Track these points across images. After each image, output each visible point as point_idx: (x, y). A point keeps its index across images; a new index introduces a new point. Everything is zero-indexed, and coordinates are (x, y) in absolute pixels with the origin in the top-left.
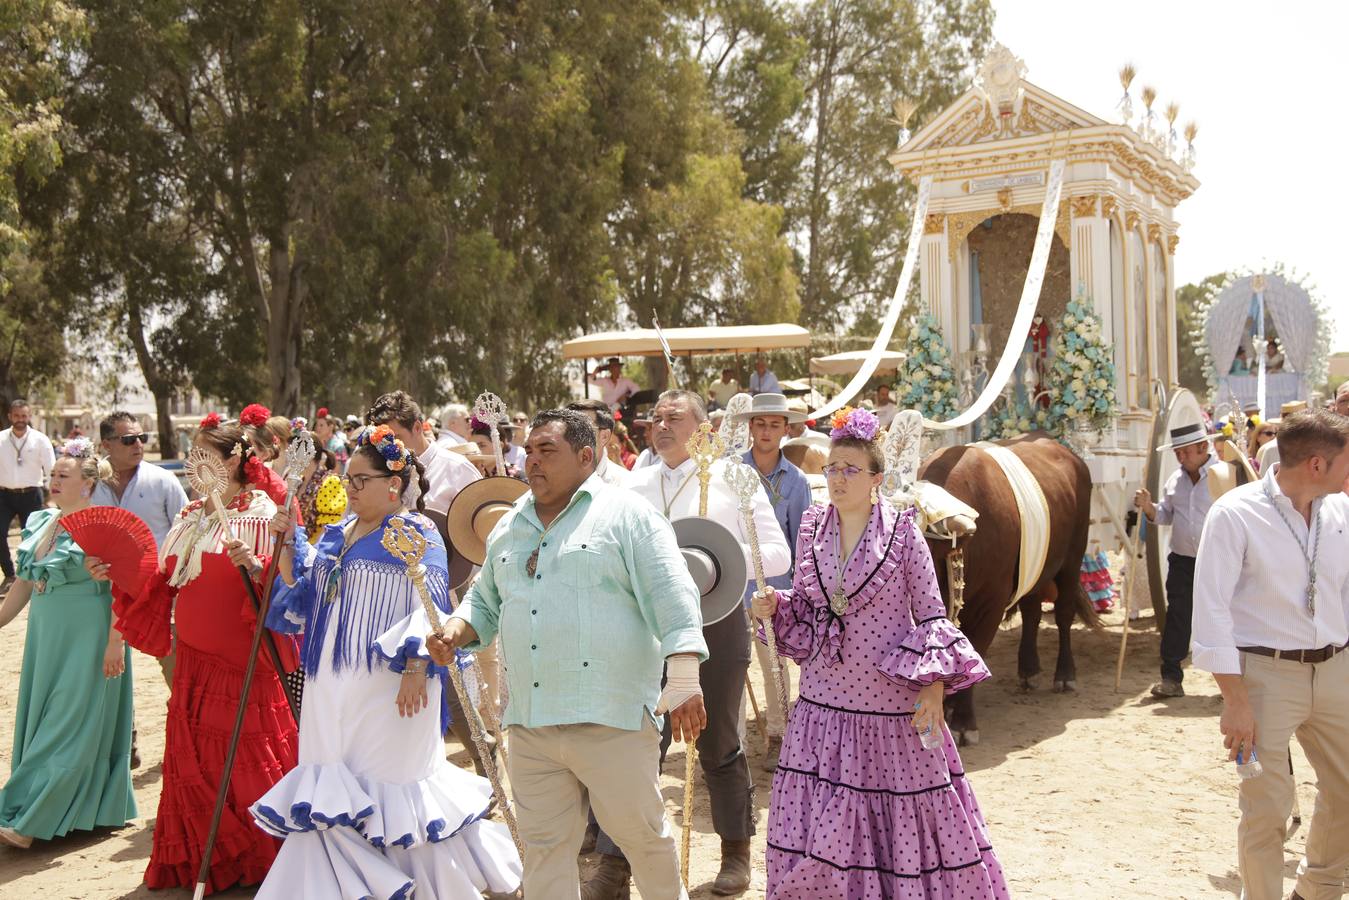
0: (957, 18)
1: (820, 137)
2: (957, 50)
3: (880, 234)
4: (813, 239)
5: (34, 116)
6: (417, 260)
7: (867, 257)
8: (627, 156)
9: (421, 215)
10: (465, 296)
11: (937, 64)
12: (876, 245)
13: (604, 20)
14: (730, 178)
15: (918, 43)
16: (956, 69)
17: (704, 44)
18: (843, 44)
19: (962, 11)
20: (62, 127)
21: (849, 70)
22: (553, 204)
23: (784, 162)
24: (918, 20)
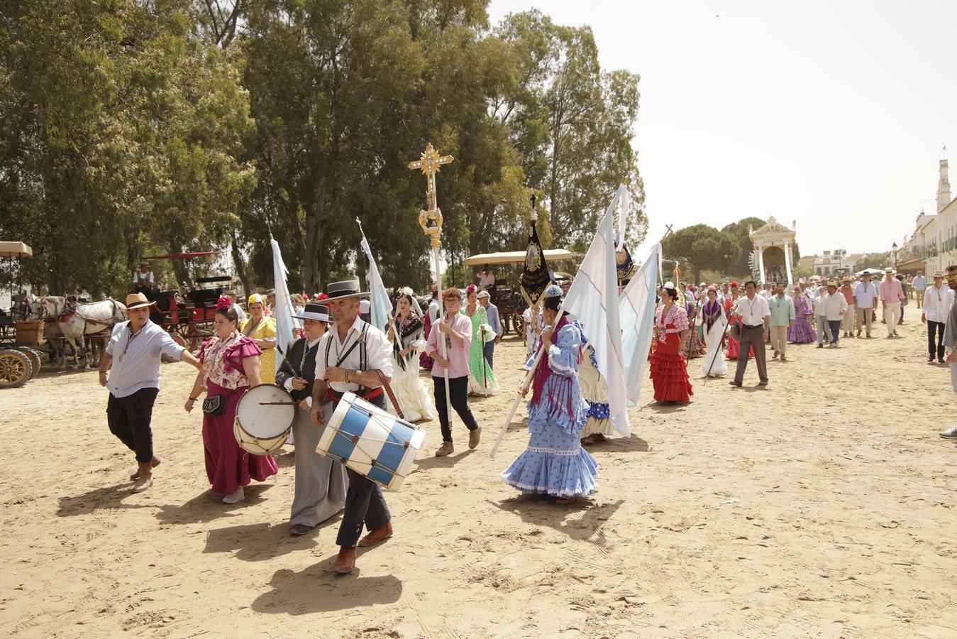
0: (621, 97)
1: (555, 153)
2: (622, 113)
3: (586, 201)
4: (552, 204)
5: (246, 168)
6: (383, 220)
7: (581, 212)
8: (476, 170)
9: (385, 200)
10: (406, 237)
11: (612, 119)
12: (583, 207)
13: (464, 107)
14: (518, 177)
15: (603, 109)
16: (621, 121)
17: (497, 108)
18: (566, 109)
19: (624, 94)
20: (256, 171)
21: (570, 121)
22: (443, 193)
23: (540, 167)
24: (602, 97)
